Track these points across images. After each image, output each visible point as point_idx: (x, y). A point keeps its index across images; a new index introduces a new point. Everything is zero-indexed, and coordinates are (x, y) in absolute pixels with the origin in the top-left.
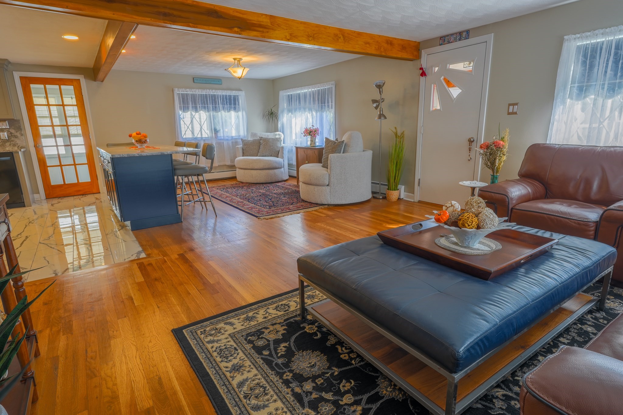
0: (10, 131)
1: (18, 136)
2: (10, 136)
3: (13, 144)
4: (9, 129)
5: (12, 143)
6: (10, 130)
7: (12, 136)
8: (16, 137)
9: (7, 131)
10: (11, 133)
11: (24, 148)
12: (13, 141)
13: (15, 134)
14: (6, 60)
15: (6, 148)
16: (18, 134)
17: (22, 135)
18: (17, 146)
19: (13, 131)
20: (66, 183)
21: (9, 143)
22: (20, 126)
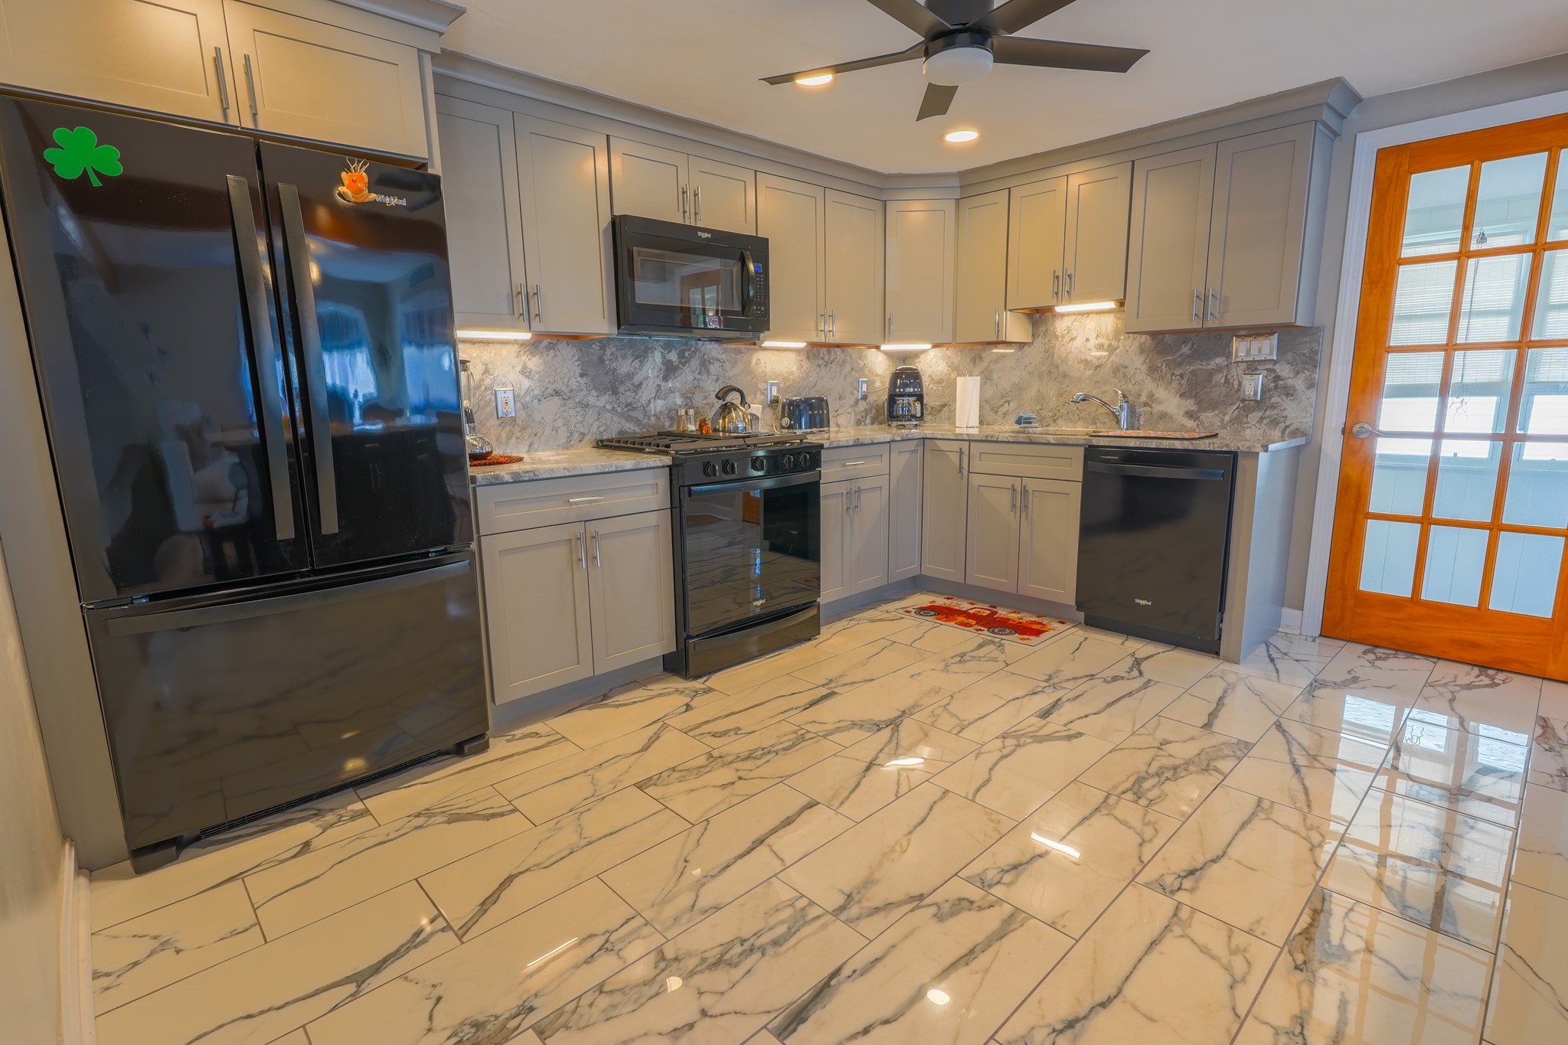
0: (1273, 371)
1: (1295, 390)
2: (1270, 390)
3: (1270, 416)
4: (1275, 362)
5: (1268, 413)
6: (1277, 367)
7: (1276, 387)
8: (1289, 392)
9: (1267, 370)
10: (1277, 378)
11: (1304, 434)
12: (1273, 407)
13: (1290, 382)
14: (1338, 83)
15: (1244, 429)
16: (1299, 383)
17: (1311, 385)
18: (1282, 425)
19: (1284, 370)
20: (1425, 596)
21: (1260, 414)
22: (1316, 352)
